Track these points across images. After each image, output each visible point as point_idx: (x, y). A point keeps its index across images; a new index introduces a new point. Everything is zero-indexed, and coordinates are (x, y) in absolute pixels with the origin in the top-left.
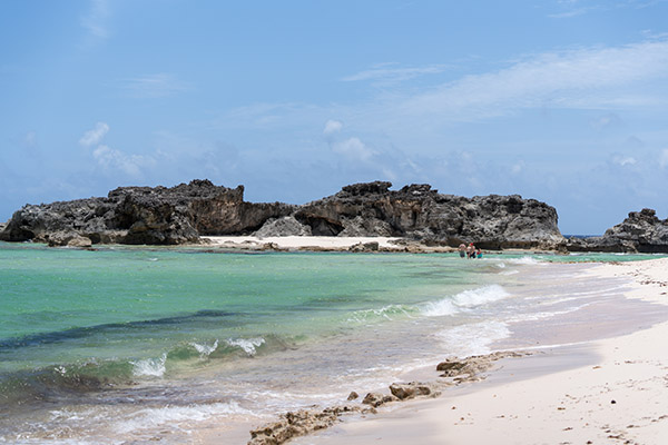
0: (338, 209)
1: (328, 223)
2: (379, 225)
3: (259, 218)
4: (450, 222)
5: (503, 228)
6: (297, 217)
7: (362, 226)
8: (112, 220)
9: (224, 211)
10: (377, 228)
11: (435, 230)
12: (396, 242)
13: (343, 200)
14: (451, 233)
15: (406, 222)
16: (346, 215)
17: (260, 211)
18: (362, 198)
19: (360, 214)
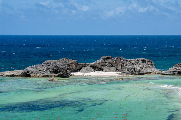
0: (101, 64)
1: (98, 68)
2: (113, 69)
3: (80, 67)
4: (132, 68)
5: (142, 68)
6: (90, 66)
7: (108, 69)
8: (52, 71)
9: (72, 66)
10: (113, 70)
11: (128, 70)
12: (119, 74)
13: (102, 62)
14: (132, 71)
15: (119, 68)
16: (103, 66)
17: (80, 65)
18: (107, 61)
19: (107, 65)
